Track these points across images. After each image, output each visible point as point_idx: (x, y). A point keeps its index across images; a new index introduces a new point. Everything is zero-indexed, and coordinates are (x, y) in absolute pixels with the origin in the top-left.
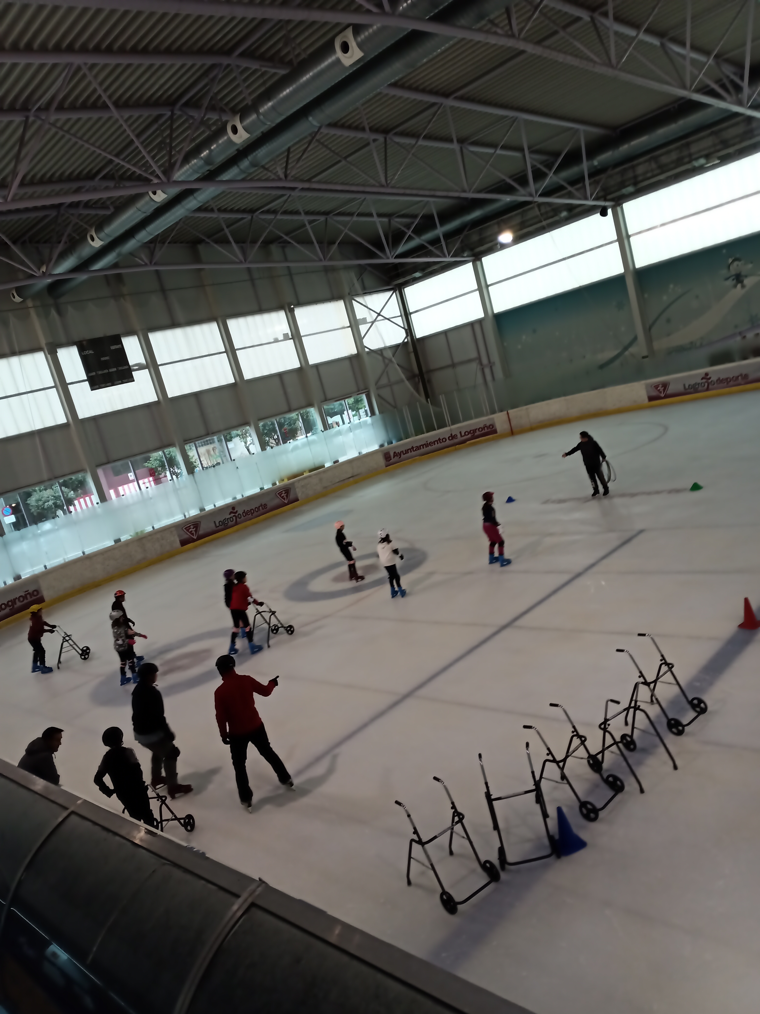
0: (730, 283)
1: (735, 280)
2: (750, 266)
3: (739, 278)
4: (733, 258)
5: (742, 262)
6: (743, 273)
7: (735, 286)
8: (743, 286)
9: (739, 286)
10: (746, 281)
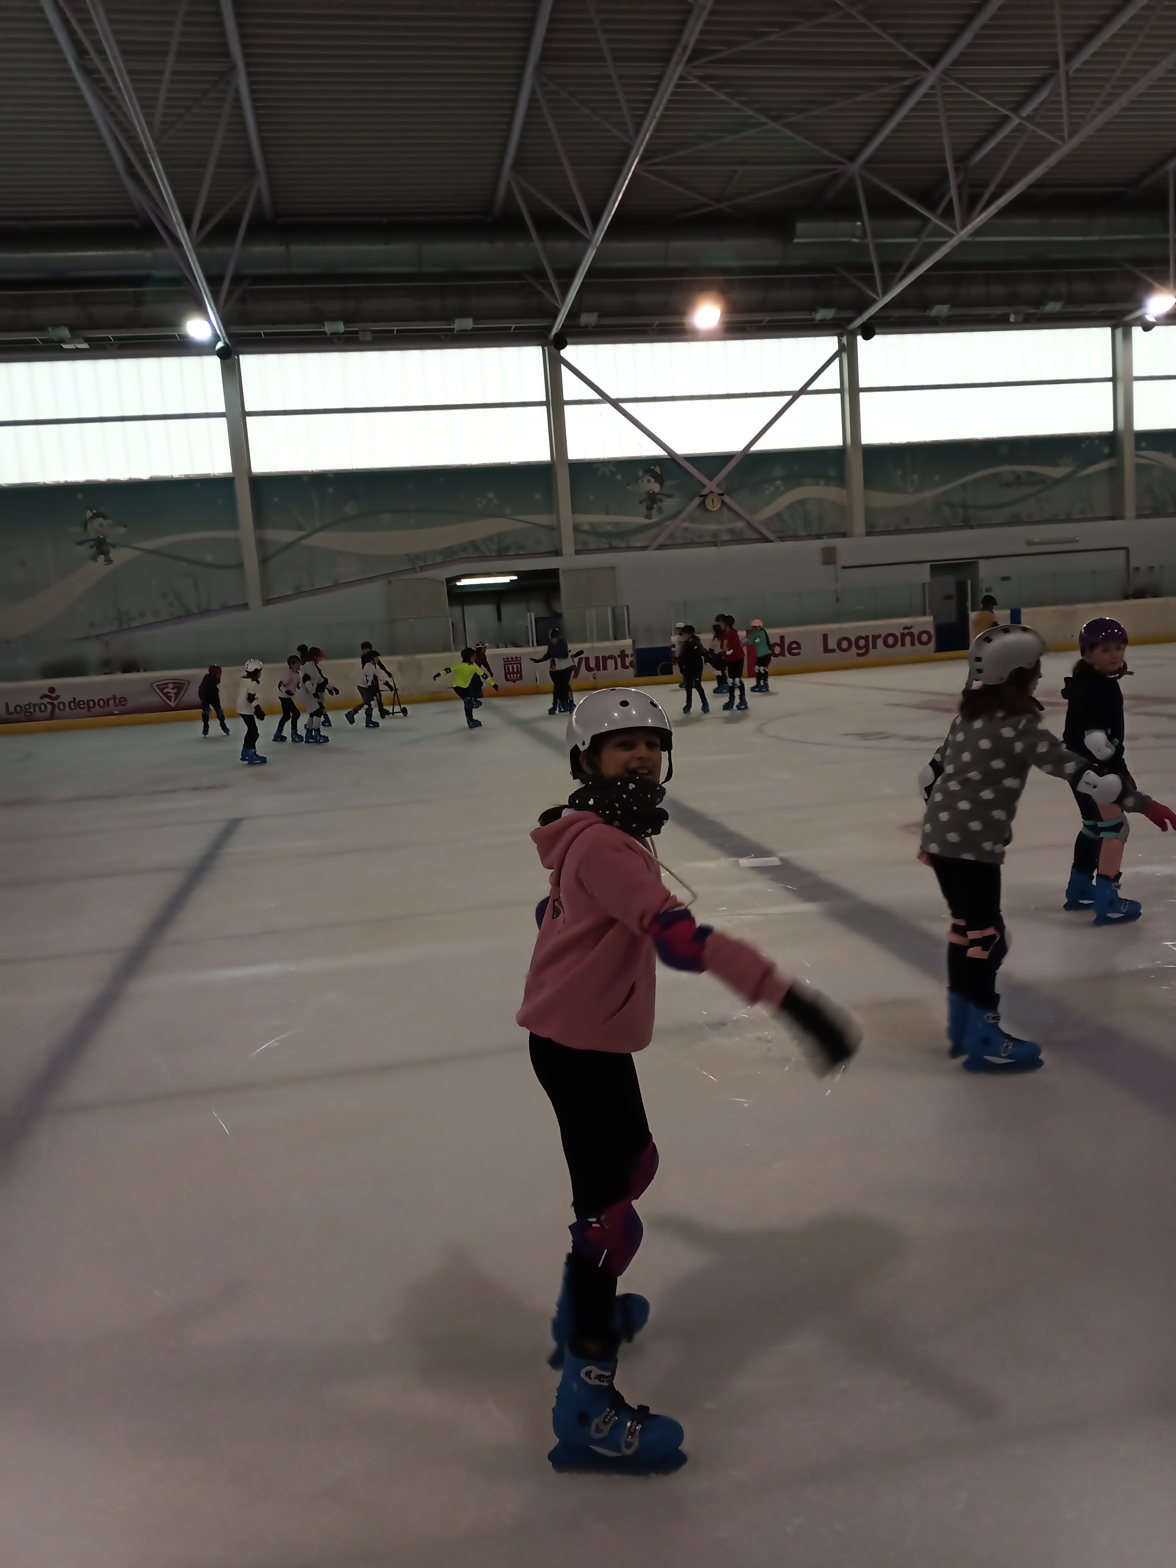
0: (85, 550)
1: (95, 549)
2: (123, 530)
3: (101, 547)
4: (95, 511)
5: (109, 521)
6: (108, 540)
7: (94, 558)
8: (109, 561)
9: (101, 558)
10: (114, 554)
